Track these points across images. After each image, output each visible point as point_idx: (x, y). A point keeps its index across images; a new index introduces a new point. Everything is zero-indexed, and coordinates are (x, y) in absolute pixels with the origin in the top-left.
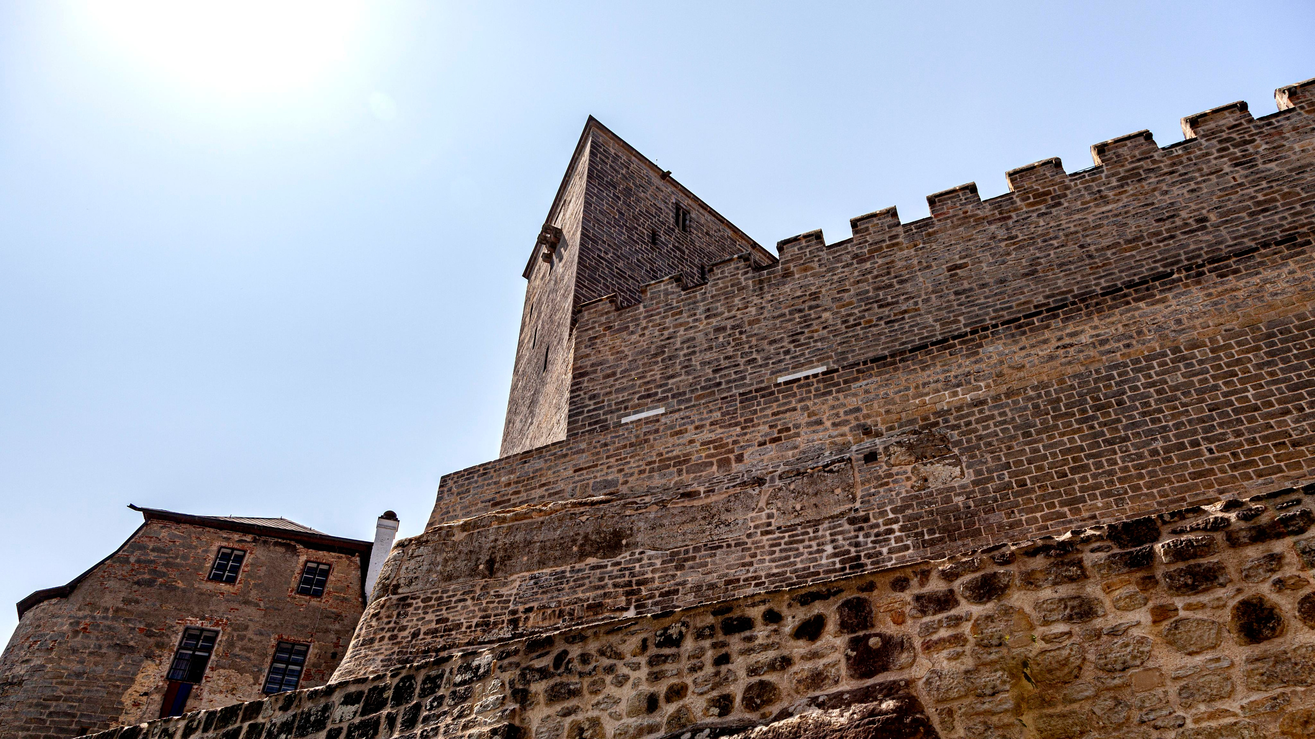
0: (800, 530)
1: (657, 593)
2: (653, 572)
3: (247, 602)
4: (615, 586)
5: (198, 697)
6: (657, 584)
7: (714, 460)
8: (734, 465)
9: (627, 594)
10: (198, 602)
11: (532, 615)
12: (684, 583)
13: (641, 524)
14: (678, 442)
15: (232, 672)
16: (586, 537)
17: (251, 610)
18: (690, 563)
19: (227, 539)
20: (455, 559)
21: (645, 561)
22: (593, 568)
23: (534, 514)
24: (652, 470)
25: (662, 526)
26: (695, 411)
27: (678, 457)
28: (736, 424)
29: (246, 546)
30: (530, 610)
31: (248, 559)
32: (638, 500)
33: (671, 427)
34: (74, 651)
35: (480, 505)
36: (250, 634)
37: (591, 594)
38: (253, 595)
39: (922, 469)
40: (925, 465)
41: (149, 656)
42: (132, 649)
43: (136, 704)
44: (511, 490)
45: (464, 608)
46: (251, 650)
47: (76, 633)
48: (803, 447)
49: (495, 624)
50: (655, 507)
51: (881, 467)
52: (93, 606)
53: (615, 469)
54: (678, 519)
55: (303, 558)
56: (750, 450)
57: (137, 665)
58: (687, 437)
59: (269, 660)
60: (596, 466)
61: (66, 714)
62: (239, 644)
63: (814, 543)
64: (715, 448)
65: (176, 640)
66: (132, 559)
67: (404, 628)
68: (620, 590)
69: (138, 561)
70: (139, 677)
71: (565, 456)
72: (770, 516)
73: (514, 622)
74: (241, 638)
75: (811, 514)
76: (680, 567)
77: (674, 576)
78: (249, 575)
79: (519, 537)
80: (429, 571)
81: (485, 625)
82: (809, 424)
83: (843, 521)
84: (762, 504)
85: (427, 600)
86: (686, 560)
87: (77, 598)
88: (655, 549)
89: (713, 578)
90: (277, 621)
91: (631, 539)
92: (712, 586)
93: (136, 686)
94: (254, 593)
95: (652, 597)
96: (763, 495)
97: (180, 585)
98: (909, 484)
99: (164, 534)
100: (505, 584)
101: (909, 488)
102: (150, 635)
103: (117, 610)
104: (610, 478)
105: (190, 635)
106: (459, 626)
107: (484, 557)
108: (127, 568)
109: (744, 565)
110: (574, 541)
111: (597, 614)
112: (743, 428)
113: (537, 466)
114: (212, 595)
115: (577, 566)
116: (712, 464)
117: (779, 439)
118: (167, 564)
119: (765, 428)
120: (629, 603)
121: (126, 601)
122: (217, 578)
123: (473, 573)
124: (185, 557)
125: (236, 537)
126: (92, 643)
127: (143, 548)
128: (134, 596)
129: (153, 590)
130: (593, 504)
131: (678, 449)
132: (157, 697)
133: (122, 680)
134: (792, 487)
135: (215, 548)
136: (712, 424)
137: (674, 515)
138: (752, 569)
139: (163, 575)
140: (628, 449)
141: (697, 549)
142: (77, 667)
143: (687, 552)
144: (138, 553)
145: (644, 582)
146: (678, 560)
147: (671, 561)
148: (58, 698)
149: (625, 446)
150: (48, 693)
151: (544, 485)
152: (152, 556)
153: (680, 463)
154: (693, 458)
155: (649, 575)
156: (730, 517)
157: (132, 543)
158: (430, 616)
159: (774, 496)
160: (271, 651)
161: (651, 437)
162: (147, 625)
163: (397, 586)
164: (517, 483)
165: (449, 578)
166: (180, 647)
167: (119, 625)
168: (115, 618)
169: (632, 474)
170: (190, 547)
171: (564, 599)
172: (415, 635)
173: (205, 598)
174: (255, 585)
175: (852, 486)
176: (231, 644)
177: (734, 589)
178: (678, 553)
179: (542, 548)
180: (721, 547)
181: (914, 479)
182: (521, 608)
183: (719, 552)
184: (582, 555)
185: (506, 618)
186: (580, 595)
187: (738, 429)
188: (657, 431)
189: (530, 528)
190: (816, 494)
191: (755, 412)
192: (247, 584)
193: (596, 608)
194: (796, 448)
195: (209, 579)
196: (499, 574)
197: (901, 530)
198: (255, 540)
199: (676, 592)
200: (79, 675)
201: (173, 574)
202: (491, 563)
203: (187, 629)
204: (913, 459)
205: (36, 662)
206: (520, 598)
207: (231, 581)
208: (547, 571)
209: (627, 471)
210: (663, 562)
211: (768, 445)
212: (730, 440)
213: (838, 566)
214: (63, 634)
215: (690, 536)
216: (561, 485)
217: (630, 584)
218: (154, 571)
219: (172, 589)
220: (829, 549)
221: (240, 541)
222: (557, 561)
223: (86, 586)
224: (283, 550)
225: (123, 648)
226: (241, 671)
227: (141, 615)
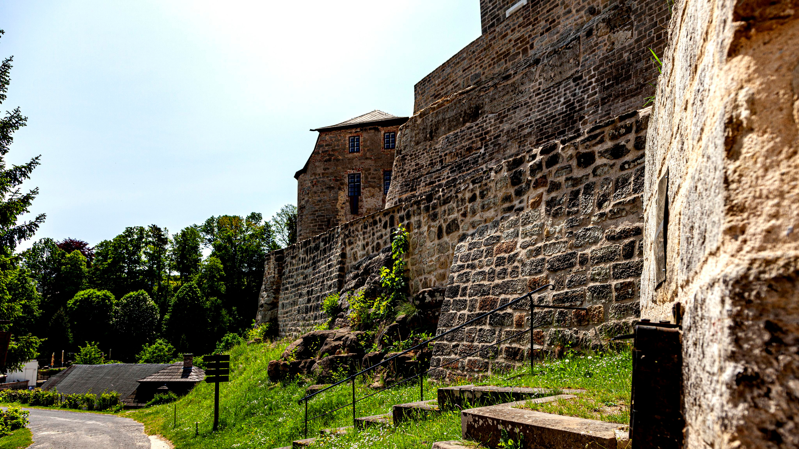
0: (552, 90)
1: (492, 137)
2: (491, 126)
3: (367, 158)
4: (476, 137)
5: (362, 201)
6: (492, 133)
7: (520, 50)
8: (529, 51)
9: (481, 140)
10: (349, 163)
11: (447, 157)
12: (502, 131)
13: (487, 100)
14: (504, 42)
15: (370, 188)
16: (465, 113)
17: (369, 161)
18: (506, 119)
19: (351, 133)
20: (419, 133)
21: (488, 121)
22: (468, 128)
23: (445, 103)
24: (494, 63)
25: (495, 99)
26: (511, 20)
27: (505, 52)
28: (530, 24)
29: (359, 133)
30: (446, 155)
31: (361, 139)
32: (486, 85)
33: (501, 33)
34: (315, 193)
35: (430, 99)
36: (372, 171)
37: (467, 143)
38: (368, 155)
39: (612, 36)
40: (614, 33)
41: (340, 189)
42: (333, 188)
43: (342, 208)
44: (440, 88)
45: (424, 157)
46: (374, 178)
47: (313, 186)
48: (562, 31)
49: (435, 163)
50: (492, 88)
51: (593, 39)
52: (315, 174)
53: (478, 67)
54: (501, 94)
55: (383, 132)
56: (537, 39)
57: (337, 193)
58: (508, 38)
59: (382, 180)
60: (471, 66)
61: (322, 216)
62: (369, 177)
63: (556, 97)
64: (521, 42)
65: (346, 180)
66: (320, 152)
67: (405, 170)
68: (478, 139)
69: (323, 152)
70: (339, 197)
71: (458, 63)
72: (540, 84)
73: (441, 161)
74: (369, 174)
75: (558, 79)
76: (501, 122)
77: (499, 127)
78: (364, 146)
79: (440, 117)
80: (411, 141)
81: (432, 164)
82: (565, 14)
83: (571, 81)
84: (537, 77)
85: (411, 155)
86: (504, 117)
87: (309, 172)
88: (492, 113)
89: (514, 126)
90: (380, 163)
91: (483, 110)
92: (513, 130)
93: (340, 201)
94: (368, 153)
95: (491, 140)
96: (537, 70)
97: (340, 158)
98: (605, 48)
99: (327, 138)
100: (437, 143)
101: (605, 51)
102: (337, 180)
103: (323, 174)
104: (477, 72)
105: (351, 176)
106: (423, 166)
107: (429, 131)
108: (320, 156)
109: (526, 116)
110: (461, 115)
111: (470, 152)
112: (533, 26)
113: (449, 72)
114: (353, 159)
115: (463, 128)
116: (519, 53)
117: (550, 28)
118: (333, 150)
119: (543, 23)
120: (482, 145)
121: (325, 169)
122: (353, 152)
123: (426, 139)
124: (338, 145)
125: (354, 131)
126: (320, 188)
127: (322, 146)
128: (326, 167)
129: (332, 162)
130: (467, 92)
131: (504, 47)
132: (348, 204)
133: (334, 200)
134: (551, 63)
135: (347, 138)
136: (519, 26)
137: (500, 92)
138: (529, 118)
139: (333, 155)
140: (484, 53)
141: (509, 110)
142: (318, 198)
143: (505, 112)
144: (321, 149)
145: (487, 133)
146: (501, 118)
147: (498, 119)
148: (317, 211)
149: (482, 51)
150: (314, 209)
151: (452, 82)
152: (327, 148)
153: (506, 56)
154: (511, 51)
155: (489, 129)
156: (522, 88)
157: (318, 145)
158: (413, 163)
159: (543, 71)
160: (382, 177)
161: (492, 42)
162: (335, 177)
163: (401, 151)
164: (442, 83)
165: (417, 143)
166: (349, 183)
167: (326, 179)
168: (323, 177)
169: (486, 68)
170: (338, 140)
171: (458, 147)
172: (409, 173)
173: (351, 160)
174: (368, 150)
175: (578, 56)
176: (366, 178)
177: (522, 130)
178: (501, 114)
179: (449, 122)
180: (518, 107)
181: (608, 44)
182: (443, 154)
183: (517, 110)
184: (464, 122)
185: (438, 160)
186: (463, 144)
187: (531, 26)
188: (495, 38)
189: (444, 112)
190: (561, 65)
191: (538, 13)
192: (364, 150)
193: (470, 149)
194: (558, 33)
195: (350, 153)
196: (435, 138)
197: (595, 82)
198: (361, 130)
199: (499, 136)
200: (320, 201)
201: (337, 154)
202: (431, 133)
203: (349, 175)
204: (609, 30)
205: (306, 199)
206: (443, 150)
207: (358, 151)
208: (452, 133)
209: (484, 66)
210: (495, 120)
211: (545, 35)
212: (527, 35)
213: (564, 110)
214: (309, 187)
215: (506, 103)
216: (459, 81)
217: (481, 135)
218: (329, 155)
219: (338, 160)
220: (562, 100)
221: (356, 132)
222: (456, 127)
223: (310, 167)
224: (373, 131)
225: (330, 188)
226: (374, 187)
227: (332, 174)
